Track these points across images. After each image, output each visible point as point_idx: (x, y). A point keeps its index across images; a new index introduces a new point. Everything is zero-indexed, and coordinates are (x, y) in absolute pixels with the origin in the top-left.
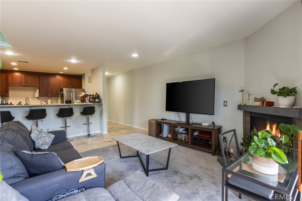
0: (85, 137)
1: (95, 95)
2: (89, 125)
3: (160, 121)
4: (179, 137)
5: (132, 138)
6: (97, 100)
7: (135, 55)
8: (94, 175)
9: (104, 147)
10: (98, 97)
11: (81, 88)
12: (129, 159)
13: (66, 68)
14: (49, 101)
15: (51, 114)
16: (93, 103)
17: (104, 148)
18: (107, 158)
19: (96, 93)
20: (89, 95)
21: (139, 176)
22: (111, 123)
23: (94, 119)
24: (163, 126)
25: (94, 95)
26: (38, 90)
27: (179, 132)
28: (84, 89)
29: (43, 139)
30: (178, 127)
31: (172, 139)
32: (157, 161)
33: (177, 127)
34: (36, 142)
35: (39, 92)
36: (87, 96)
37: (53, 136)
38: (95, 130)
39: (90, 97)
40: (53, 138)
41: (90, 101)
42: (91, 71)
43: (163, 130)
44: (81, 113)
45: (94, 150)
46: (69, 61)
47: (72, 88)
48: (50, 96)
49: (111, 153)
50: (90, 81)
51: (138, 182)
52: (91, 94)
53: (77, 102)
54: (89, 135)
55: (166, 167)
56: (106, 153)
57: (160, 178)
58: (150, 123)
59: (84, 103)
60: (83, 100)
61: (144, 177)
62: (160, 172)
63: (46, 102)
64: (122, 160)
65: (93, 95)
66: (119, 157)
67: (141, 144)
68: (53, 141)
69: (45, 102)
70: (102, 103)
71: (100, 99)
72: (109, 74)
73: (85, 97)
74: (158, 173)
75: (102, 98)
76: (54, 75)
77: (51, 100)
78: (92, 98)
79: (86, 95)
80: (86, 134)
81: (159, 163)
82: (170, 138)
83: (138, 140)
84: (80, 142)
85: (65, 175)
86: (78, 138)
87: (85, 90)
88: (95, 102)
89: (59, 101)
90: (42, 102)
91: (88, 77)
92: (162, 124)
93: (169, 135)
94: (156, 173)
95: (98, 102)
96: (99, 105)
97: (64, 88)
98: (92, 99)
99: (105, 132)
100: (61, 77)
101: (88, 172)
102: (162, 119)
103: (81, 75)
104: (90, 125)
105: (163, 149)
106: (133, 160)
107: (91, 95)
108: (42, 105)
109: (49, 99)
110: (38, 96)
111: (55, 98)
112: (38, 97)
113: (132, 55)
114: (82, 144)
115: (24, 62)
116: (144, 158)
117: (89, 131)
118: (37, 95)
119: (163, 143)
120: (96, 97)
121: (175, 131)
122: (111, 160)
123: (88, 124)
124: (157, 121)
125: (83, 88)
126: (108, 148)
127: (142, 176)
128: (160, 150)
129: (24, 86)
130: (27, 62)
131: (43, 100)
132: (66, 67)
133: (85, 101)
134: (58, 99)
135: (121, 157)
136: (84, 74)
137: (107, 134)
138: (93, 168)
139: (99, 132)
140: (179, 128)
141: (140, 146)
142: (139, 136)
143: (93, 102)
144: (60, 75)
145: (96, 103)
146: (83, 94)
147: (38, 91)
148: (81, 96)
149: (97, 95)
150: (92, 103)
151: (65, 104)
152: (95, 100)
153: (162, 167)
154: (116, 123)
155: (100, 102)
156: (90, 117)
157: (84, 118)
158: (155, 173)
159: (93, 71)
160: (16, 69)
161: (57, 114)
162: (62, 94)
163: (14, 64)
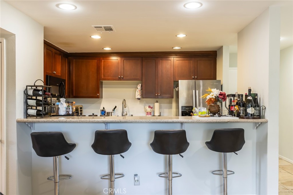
1: (246, 96)
6: (250, 110)
11: (215, 78)
13: (181, 36)
14: (157, 105)
16: (240, 117)
19: (250, 90)
20: (228, 96)
25: (242, 95)
26: (140, 85)
28: (220, 81)
35: (142, 89)
36: (224, 99)
39: (231, 99)
41: (231, 113)
42: (236, 35)
44: (207, 143)
47: (197, 79)
48: (159, 97)
50: (233, 63)
52: (234, 93)
53: (202, 113)
59: (216, 118)
60: (213, 109)
63: (152, 108)
65: (239, 95)
69: (149, 107)
70: (263, 117)
71: (258, 106)
73: (218, 100)
76: (165, 55)
77: (160, 104)
78: (237, 104)
79: (223, 96)
87: (224, 82)
88: (246, 116)
89: (174, 105)
90: (146, 107)
91: (230, 54)
95: (253, 116)
98: (236, 108)
100: (178, 59)
103: (216, 51)
107: (234, 96)
109: (157, 102)
110: (139, 97)
111: (168, 100)
112: (139, 99)
115: (106, 29)
118: (138, 95)
120: (249, 101)
125: (218, 79)
129: (120, 79)
131: (147, 103)
133: (219, 111)
134: (171, 103)
136: (221, 48)
143: (238, 115)
144: (177, 53)
145: (248, 118)
146: (215, 92)
147: (139, 87)
148: (209, 97)
149: (250, 94)
150: (236, 119)
152: (246, 110)
155: (259, 117)
160: (107, 49)
161: (152, 145)
162: (177, 93)
163: (96, 37)
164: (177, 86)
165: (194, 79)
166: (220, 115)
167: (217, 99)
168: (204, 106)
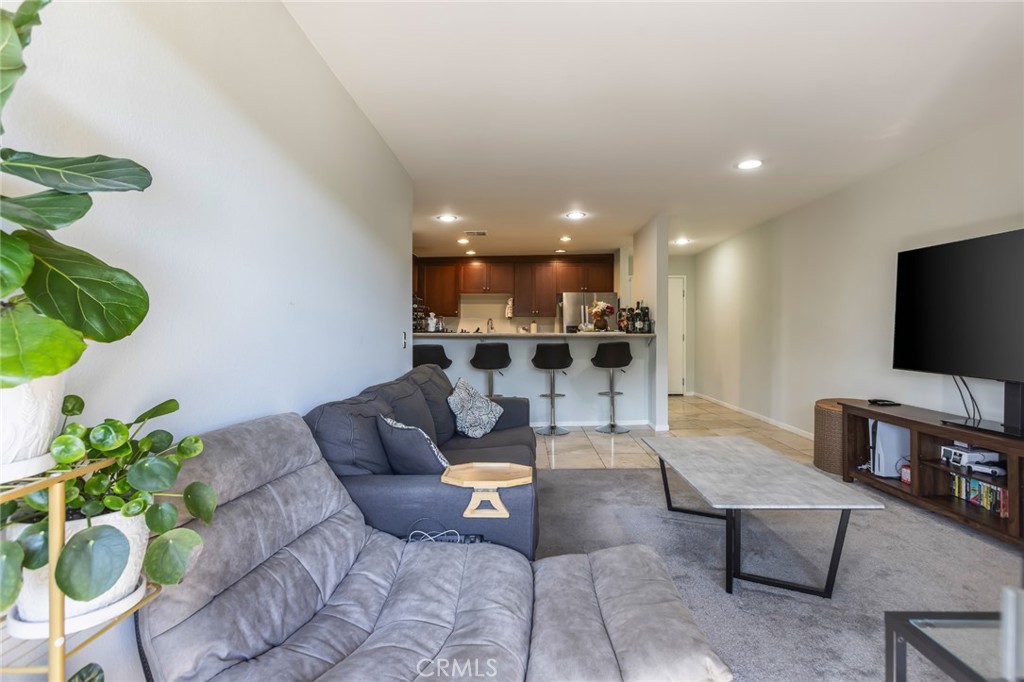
0: (601, 431)
1: (635, 309)
2: (612, 398)
3: (867, 408)
4: (961, 488)
5: (706, 448)
6: (639, 325)
7: (750, 164)
8: (502, 512)
9: (639, 467)
10: (644, 314)
11: (612, 291)
12: (697, 518)
13: (565, 239)
14: (534, 327)
15: (521, 357)
16: (628, 332)
17: (636, 470)
18: (629, 498)
19: (638, 304)
21: (638, 561)
22: (699, 401)
23: (630, 380)
24: (875, 426)
25: (632, 309)
26: (512, 299)
27: (957, 468)
28: (617, 293)
29: (476, 413)
30: (956, 443)
31: (915, 493)
32: (799, 556)
33: (951, 444)
34: (460, 416)
35: (514, 305)
36: (613, 313)
37: (499, 410)
38: (631, 415)
39: (621, 313)
40: (498, 416)
41: (619, 328)
42: (632, 238)
43: (874, 448)
44: (593, 360)
45: (605, 469)
46: (564, 216)
47: (588, 291)
48: (536, 315)
49: (647, 487)
50: (631, 270)
51: (624, 574)
52: (626, 307)
53: (587, 329)
54: (613, 426)
55: (824, 585)
56: (635, 485)
57: (776, 617)
58: (821, 412)
59: (603, 333)
60: (599, 324)
61: (650, 570)
62: (787, 597)
63: (527, 330)
64: (670, 515)
65: (630, 309)
66: (664, 505)
67: (720, 472)
68: (497, 423)
69: (524, 329)
70: (653, 332)
71: (648, 321)
72: (692, 241)
73: (605, 314)
74: (782, 596)
75: (655, 319)
76: (547, 259)
77: (538, 324)
78: (628, 319)
79: (608, 308)
80: (606, 423)
81: (807, 565)
82: (905, 483)
83: (724, 458)
84: (583, 441)
85: (434, 488)
86: (584, 430)
88: (634, 330)
89: (557, 327)
90: (519, 328)
92: (871, 422)
93: (904, 470)
94: (769, 594)
95: (642, 331)
96: (647, 338)
97: (564, 294)
98: (625, 322)
99: (662, 426)
100: (561, 264)
101: (486, 497)
102: (874, 402)
103: (613, 255)
104: (617, 398)
105: (797, 504)
106: (707, 526)
107: (625, 310)
108: (518, 334)
109: (534, 322)
110: (510, 315)
111: (548, 320)
112: (509, 318)
113: (736, 166)
114: (584, 447)
115: (479, 234)
116: (750, 531)
117: (613, 416)
118: (509, 313)
119: (816, 487)
120: (638, 314)
121: (939, 461)
122: (637, 507)
123: (612, 394)
124: (845, 407)
125: (615, 291)
126: (648, 473)
127: (648, 565)
128: (778, 504)
129: (485, 291)
130: (484, 234)
131: (520, 323)
132: (567, 233)
133: (607, 325)
134: (553, 324)
135: (671, 508)
136: (618, 251)
137: (665, 433)
138: (498, 490)
139: (645, 422)
140: (959, 448)
141: (713, 476)
142: (739, 448)
143: (627, 330)
144: (560, 257)
145: (637, 332)
146: (601, 305)
147: (510, 303)
148: (594, 311)
149: (639, 308)
150: (624, 333)
151: (565, 333)
152: (634, 325)
153: (809, 583)
154: (714, 405)
155: (649, 331)
156: (617, 372)
157: (601, 377)
158: (764, 592)
159: (637, 236)
160: (471, 253)
161: (533, 360)
162: (561, 309)
163: (463, 241)
164: (561, 300)
165: (583, 291)
166: (607, 331)
167: (603, 313)
168: (590, 322)
